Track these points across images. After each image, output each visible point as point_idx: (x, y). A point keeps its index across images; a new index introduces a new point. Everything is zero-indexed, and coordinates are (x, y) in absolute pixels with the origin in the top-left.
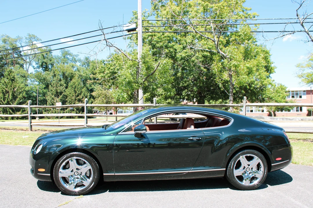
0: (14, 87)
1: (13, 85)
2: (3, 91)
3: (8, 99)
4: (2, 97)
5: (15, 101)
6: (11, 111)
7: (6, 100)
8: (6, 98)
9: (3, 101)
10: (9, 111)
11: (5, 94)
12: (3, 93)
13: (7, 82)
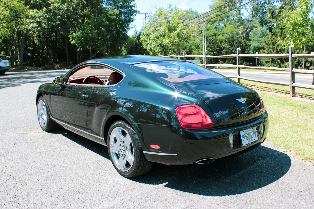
0: (284, 36)
1: (283, 35)
2: (272, 40)
3: (277, 50)
4: (272, 47)
5: (285, 51)
6: (279, 61)
7: (275, 50)
8: (274, 48)
9: (272, 51)
10: (278, 62)
11: (274, 44)
12: (273, 43)
13: (277, 31)
